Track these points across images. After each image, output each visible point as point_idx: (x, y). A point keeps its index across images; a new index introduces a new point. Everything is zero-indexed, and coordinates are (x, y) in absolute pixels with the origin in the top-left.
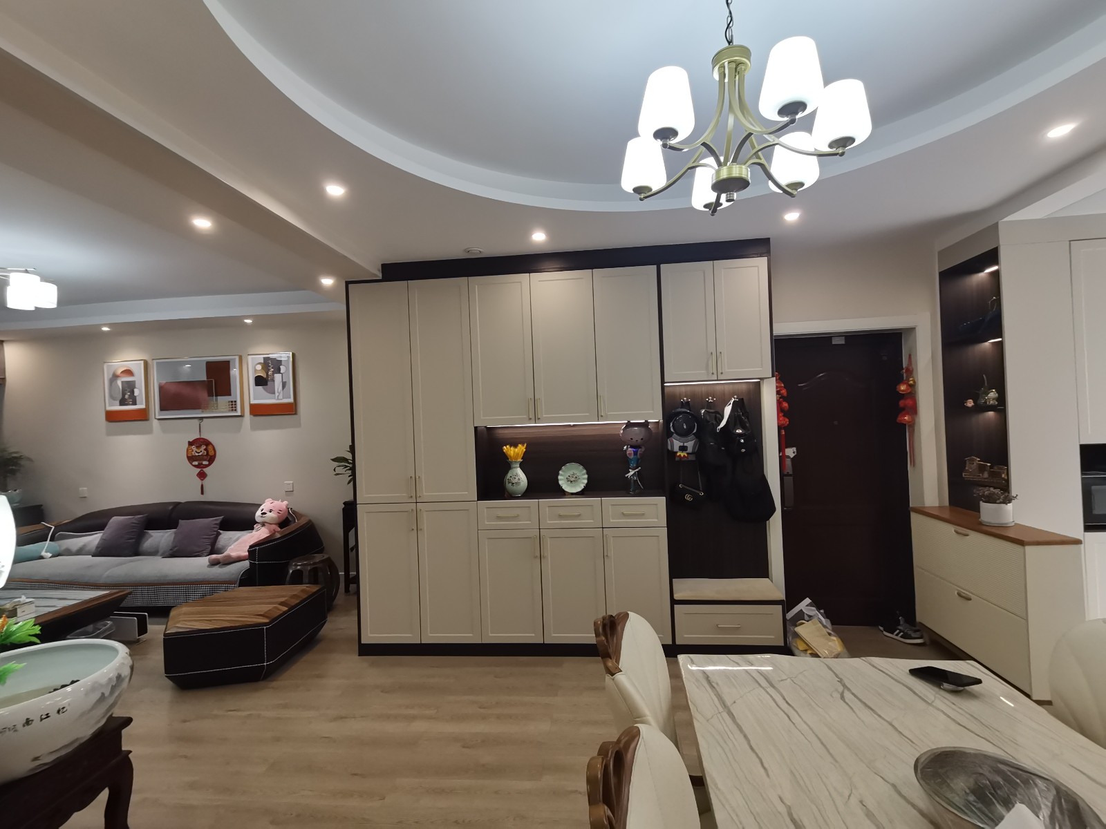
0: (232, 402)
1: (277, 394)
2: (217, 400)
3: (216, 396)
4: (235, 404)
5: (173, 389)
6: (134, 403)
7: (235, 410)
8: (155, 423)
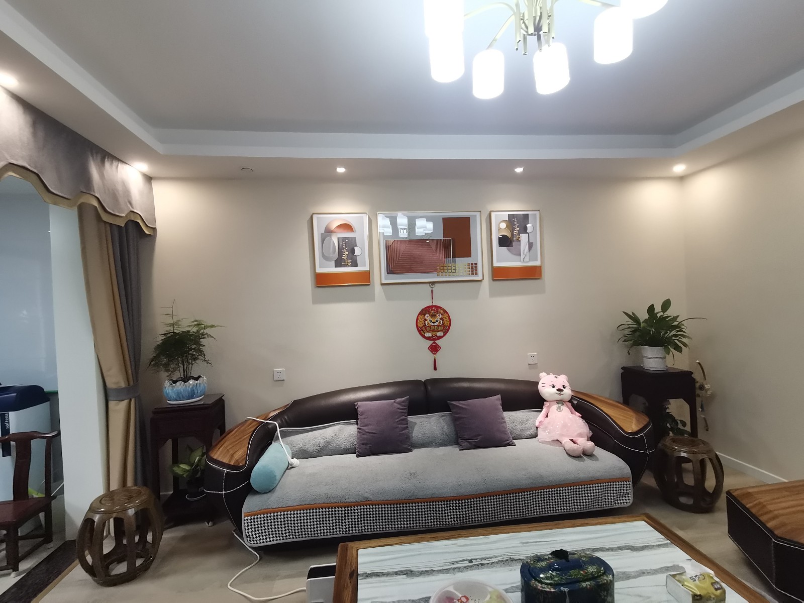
0: (472, 264)
1: (523, 256)
2: (454, 262)
3: (454, 257)
4: (476, 267)
5: (403, 248)
6: (355, 264)
7: (476, 274)
8: (378, 289)
